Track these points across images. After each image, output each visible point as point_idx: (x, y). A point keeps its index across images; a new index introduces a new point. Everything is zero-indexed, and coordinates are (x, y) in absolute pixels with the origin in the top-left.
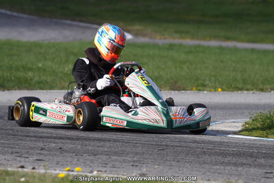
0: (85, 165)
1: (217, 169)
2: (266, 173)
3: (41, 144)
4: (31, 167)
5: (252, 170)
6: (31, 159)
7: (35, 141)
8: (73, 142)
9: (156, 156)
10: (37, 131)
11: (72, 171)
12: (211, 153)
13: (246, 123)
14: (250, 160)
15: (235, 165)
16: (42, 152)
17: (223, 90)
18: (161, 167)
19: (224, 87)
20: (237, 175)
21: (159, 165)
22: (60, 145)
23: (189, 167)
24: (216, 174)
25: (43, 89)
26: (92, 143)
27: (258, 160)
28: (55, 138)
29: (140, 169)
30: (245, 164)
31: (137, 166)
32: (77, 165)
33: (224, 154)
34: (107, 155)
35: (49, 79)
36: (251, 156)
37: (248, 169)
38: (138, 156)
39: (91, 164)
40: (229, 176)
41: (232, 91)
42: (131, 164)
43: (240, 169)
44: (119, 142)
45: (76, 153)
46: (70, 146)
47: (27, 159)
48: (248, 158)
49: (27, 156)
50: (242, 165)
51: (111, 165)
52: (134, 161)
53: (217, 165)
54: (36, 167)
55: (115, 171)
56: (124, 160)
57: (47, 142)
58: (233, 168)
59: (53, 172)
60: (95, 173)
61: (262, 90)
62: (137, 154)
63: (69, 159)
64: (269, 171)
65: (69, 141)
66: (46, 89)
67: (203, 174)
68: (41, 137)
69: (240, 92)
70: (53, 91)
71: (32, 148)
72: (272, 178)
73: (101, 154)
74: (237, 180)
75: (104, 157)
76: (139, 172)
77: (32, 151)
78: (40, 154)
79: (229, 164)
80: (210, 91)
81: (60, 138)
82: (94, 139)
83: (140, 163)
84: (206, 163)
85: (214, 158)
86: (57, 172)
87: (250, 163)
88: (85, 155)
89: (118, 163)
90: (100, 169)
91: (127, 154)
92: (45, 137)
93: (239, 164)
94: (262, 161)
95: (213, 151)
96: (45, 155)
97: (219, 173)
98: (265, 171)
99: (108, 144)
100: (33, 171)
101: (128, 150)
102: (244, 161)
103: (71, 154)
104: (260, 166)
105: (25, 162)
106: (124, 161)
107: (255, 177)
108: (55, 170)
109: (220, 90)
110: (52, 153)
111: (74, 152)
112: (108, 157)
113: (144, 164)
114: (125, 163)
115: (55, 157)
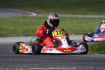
0: (24, 68)
2: (95, 68)
3: (5, 60)
5: (90, 67)
6: (2, 66)
7: (2, 58)
8: (18, 58)
9: (51, 63)
10: (3, 55)
12: (72, 61)
15: (82, 65)
16: (6, 63)
17: (74, 35)
19: (74, 33)
22: (13, 60)
25: (3, 37)
26: (25, 59)
27: (91, 63)
28: (10, 57)
30: (86, 65)
32: (20, 68)
33: (78, 61)
35: (5, 33)
36: (89, 61)
39: (26, 67)
41: (77, 35)
42: (42, 67)
43: (85, 67)
44: (36, 57)
45: (20, 63)
46: (17, 60)
48: (87, 62)
50: (85, 65)
52: (43, 65)
53: (75, 66)
56: (39, 65)
57: (7, 59)
58: (82, 67)
62: (43, 62)
64: (96, 67)
65: (16, 58)
66: (4, 37)
68: (5, 57)
69: (80, 35)
70: (7, 38)
71: (2, 62)
73: (29, 63)
78: (5, 64)
79: (80, 65)
80: (69, 35)
81: (12, 57)
82: (26, 57)
85: (74, 63)
87: (88, 64)
88: (23, 64)
91: (40, 62)
92: (6, 57)
94: (93, 63)
96: (7, 64)
98: (95, 67)
99: (31, 59)
102: (86, 64)
103: (18, 64)
104: (92, 65)
109: (73, 35)
110: (10, 63)
111: (18, 63)
112: (32, 64)
113: (47, 66)
114: (39, 66)
115: (11, 65)
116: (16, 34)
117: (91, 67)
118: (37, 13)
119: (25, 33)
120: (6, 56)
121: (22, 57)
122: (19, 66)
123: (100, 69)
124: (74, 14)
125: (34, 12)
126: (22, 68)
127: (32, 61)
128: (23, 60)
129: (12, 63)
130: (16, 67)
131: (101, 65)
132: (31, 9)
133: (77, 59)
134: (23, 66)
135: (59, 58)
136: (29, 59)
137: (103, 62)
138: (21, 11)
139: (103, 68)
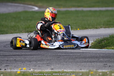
0: (27, 67)
1: (83, 64)
2: (104, 65)
3: (6, 59)
4: (4, 69)
5: (98, 64)
6: (3, 65)
7: (3, 57)
8: (20, 57)
9: (57, 60)
10: (4, 53)
11: (22, 70)
12: (79, 57)
13: (92, 43)
14: (96, 60)
15: (90, 62)
16: (7, 62)
17: (80, 29)
18: (59, 65)
19: (80, 28)
20: (92, 67)
21: (58, 64)
22: (15, 58)
23: (71, 64)
24: (83, 67)
26: (28, 57)
27: (100, 59)
28: (12, 55)
29: (50, 67)
30: (94, 61)
31: (49, 65)
32: (23, 67)
33: (85, 58)
34: (36, 61)
35: (5, 29)
36: (97, 58)
37: (96, 64)
38: (49, 61)
39: (29, 66)
40: (89, 67)
41: (84, 29)
42: (47, 65)
43: (93, 64)
44: (39, 55)
45: (22, 62)
46: (19, 58)
47: (2, 66)
49: (1, 64)
50: (94, 62)
51: (38, 66)
52: (48, 63)
53: (83, 62)
54: (6, 69)
55: (40, 68)
58: (90, 63)
59: (14, 70)
60: (32, 70)
61: (96, 28)
63: (20, 64)
64: (105, 64)
65: (18, 56)
66: (4, 34)
67: (78, 67)
68: (6, 56)
69: (87, 30)
70: (7, 35)
71: (3, 61)
72: (107, 67)
73: (33, 61)
74: (93, 69)
75: (34, 63)
76: (50, 68)
77: (3, 62)
78: (7, 63)
79: (88, 62)
80: (75, 30)
81: (14, 55)
82: (29, 55)
83: (50, 64)
84: (78, 62)
85: (81, 59)
86: (16, 70)
87: (97, 61)
88: (26, 62)
89: (41, 65)
90: (33, 68)
91: (44, 60)
93: (92, 62)
94: (102, 59)
95: (80, 57)
96: (9, 63)
97: (84, 66)
98: (104, 64)
99: (35, 57)
100: (5, 71)
101: (44, 58)
102: (94, 60)
104: (101, 62)
105: (1, 67)
106: (43, 64)
107: (100, 67)
108: (15, 70)
109: (78, 29)
110: (12, 62)
111: (21, 61)
112: (36, 62)
113: (52, 64)
114: (44, 64)
115: (13, 64)
116: (18, 31)
117: (100, 63)
118: (39, 7)
119: (27, 29)
120: (7, 54)
121: (25, 55)
122: (22, 65)
123: (109, 65)
124: (79, 7)
125: (36, 6)
126: (25, 67)
127: (36, 59)
128: (26, 59)
129: (14, 62)
130: (19, 66)
131: (111, 62)
132: (33, 3)
133: (84, 55)
134: (27, 64)
135: (64, 54)
136: (32, 57)
137: (112, 58)
138: (22, 5)
139: (112, 64)
